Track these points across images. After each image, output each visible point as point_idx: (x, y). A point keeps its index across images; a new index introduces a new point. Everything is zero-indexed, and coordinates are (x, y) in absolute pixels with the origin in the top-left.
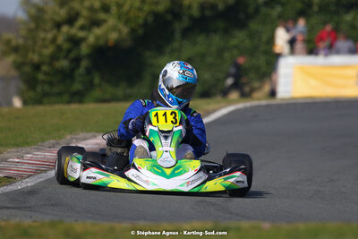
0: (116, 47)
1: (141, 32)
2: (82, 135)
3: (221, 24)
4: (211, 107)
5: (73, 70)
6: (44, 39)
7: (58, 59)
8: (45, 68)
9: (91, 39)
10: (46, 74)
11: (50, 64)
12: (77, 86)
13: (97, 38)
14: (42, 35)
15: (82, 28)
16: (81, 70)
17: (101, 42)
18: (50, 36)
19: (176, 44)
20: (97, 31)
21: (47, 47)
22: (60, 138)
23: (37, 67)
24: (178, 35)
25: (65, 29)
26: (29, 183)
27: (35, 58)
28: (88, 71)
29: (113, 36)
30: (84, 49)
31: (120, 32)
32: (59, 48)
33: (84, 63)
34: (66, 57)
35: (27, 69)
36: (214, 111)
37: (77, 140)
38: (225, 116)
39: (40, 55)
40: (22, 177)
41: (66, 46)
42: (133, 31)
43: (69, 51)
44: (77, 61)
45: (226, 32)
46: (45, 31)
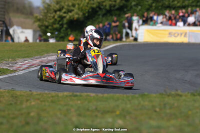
0: (78, 20)
1: (87, 15)
2: (51, 54)
3: (117, 12)
4: (106, 45)
5: (61, 29)
6: (50, 17)
7: (55, 24)
8: (50, 27)
9: (68, 17)
10: (51, 30)
11: (52, 26)
12: (62, 35)
13: (70, 17)
14: (49, 15)
15: (65, 13)
16: (64, 29)
17: (72, 18)
18: (52, 15)
19: (100, 20)
20: (70, 14)
21: (51, 19)
22: (42, 55)
23: (47, 27)
24: (101, 17)
25: (58, 13)
26: (22, 72)
27: (46, 24)
28: (66, 29)
29: (76, 16)
30: (65, 21)
31: (79, 14)
32: (56, 20)
33: (65, 26)
34: (58, 23)
35: (43, 28)
36: (107, 46)
37: (49, 56)
38: (111, 48)
39: (48, 22)
40: (20, 70)
41: (58, 19)
42: (84, 14)
43: (60, 21)
44: (62, 25)
45: (119, 15)
46: (50, 13)
